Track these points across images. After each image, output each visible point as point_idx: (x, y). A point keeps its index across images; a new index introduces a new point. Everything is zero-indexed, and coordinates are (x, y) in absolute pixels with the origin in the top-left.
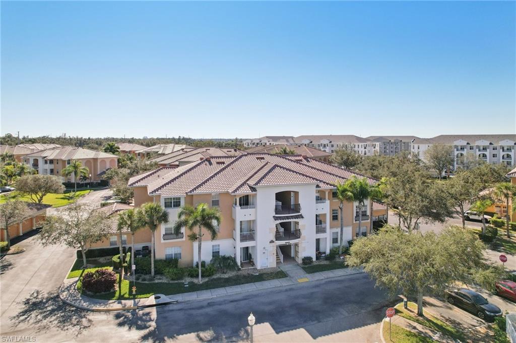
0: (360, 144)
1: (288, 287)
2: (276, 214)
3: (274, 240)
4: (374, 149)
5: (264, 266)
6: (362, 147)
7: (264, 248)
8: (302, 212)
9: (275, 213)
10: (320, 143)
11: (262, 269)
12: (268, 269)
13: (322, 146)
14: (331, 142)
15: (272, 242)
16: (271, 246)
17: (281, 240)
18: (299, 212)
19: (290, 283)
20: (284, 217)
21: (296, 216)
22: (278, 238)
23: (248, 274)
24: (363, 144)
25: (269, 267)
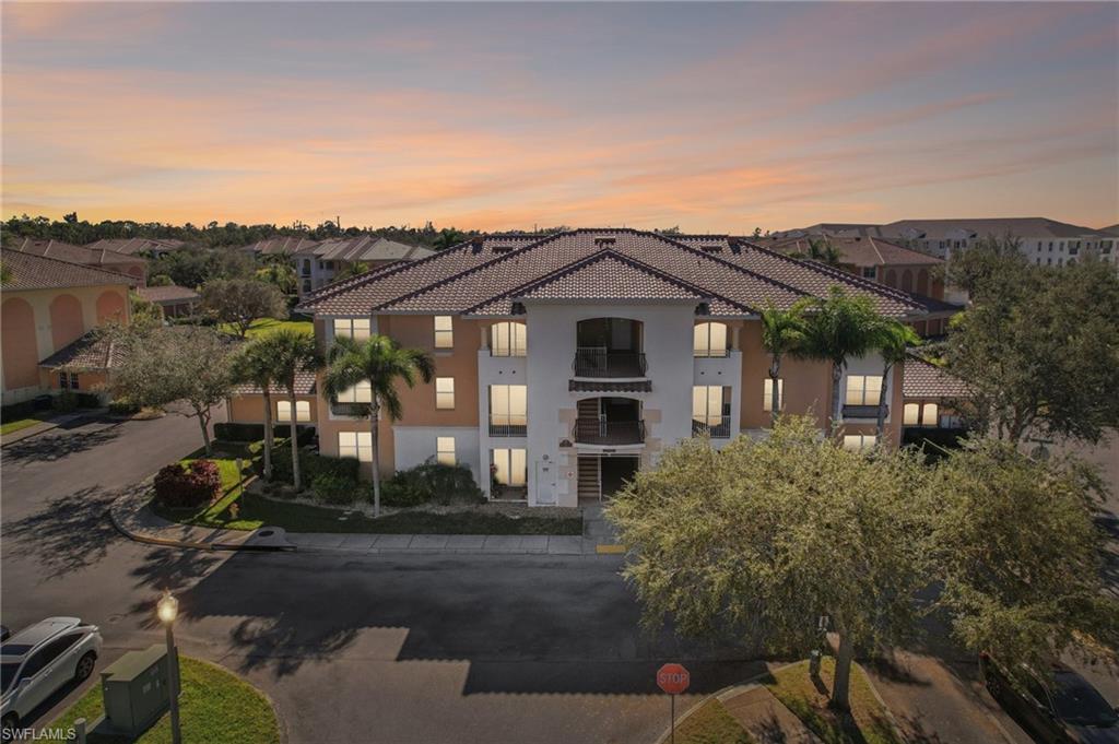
0: (1057, 241)
1: (557, 560)
2: (577, 375)
3: (572, 440)
4: (1103, 256)
5: (546, 502)
6: (1061, 249)
7: (546, 458)
8: (650, 375)
9: (574, 374)
10: (944, 239)
11: (539, 508)
12: (555, 509)
13: (949, 245)
14: (974, 236)
15: (565, 444)
16: (563, 455)
17: (588, 443)
18: (643, 376)
19: (575, 550)
20: (597, 383)
21: (632, 384)
22: (581, 437)
23: (498, 514)
24: (1066, 240)
25: (557, 505)
